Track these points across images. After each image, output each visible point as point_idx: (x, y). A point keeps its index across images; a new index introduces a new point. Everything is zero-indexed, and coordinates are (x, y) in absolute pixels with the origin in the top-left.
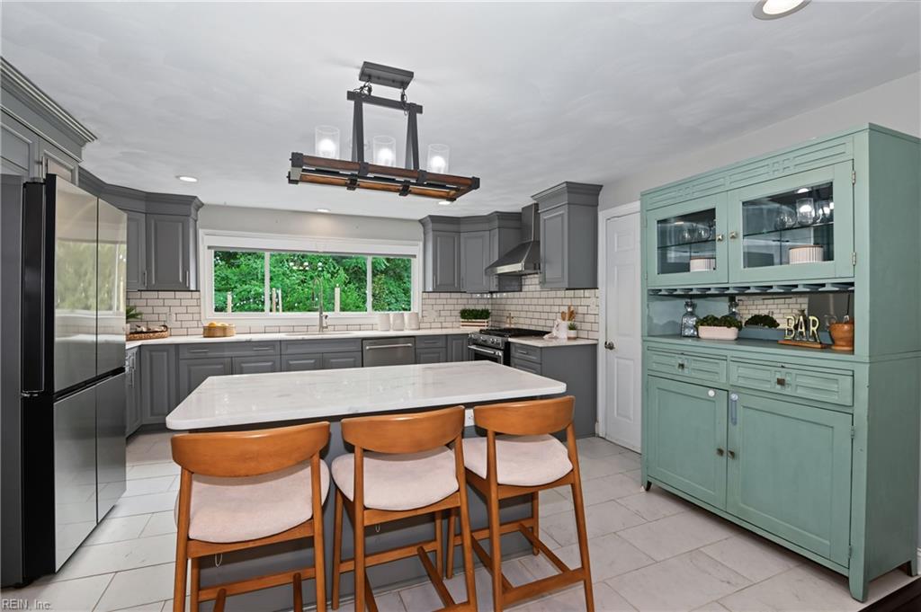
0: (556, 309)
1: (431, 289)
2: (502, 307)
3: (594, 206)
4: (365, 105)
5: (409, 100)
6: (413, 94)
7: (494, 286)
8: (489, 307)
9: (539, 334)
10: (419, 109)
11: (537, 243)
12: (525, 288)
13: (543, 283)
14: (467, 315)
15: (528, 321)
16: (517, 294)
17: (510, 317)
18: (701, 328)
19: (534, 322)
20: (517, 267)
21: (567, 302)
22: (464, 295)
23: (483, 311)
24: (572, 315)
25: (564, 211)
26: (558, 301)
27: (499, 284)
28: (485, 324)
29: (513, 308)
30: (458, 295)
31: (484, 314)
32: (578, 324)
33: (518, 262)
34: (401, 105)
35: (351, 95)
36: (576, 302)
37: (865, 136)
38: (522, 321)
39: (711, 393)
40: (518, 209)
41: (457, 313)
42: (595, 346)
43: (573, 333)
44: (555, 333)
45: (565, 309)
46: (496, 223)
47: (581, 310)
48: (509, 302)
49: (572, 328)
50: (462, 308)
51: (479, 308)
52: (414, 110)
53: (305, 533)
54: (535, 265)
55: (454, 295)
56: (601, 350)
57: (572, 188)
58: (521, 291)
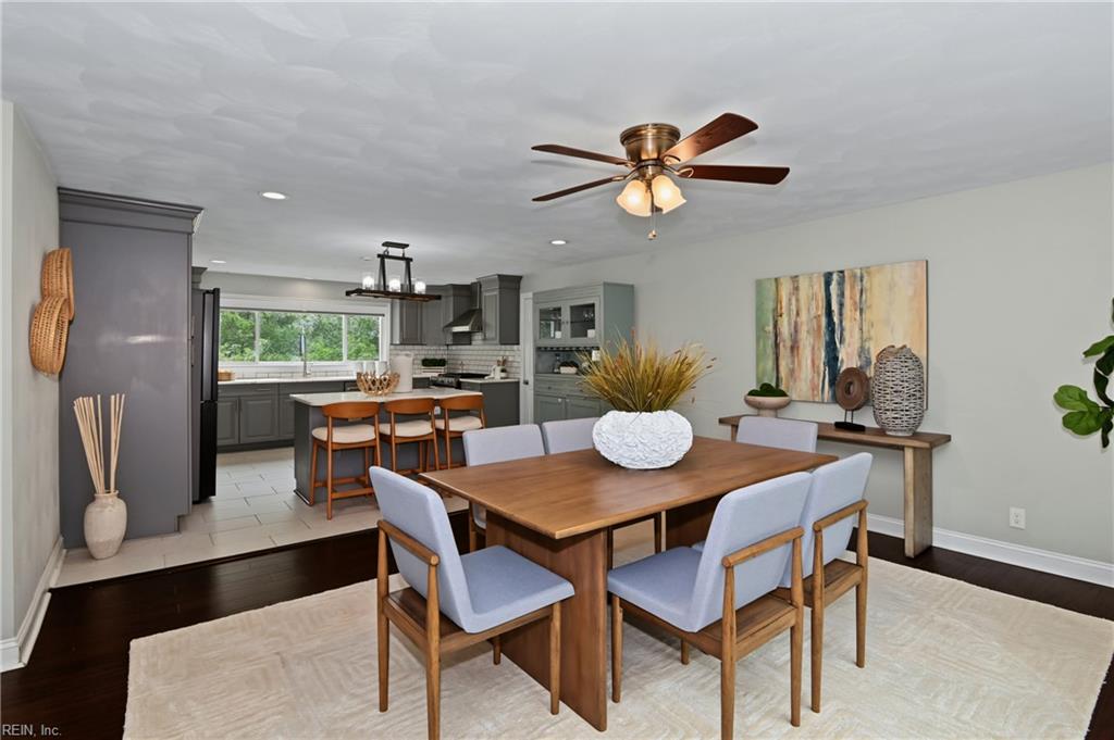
0: (494, 358)
1: (398, 342)
2: (456, 357)
3: (517, 291)
4: (386, 260)
5: (406, 256)
6: (408, 253)
7: (449, 341)
8: (445, 357)
9: (482, 376)
10: (411, 260)
11: (480, 310)
12: (473, 343)
13: (485, 339)
14: (427, 363)
15: (476, 368)
16: (467, 347)
17: (462, 364)
18: (562, 368)
19: (480, 368)
20: (466, 329)
21: (502, 353)
22: (425, 347)
23: (441, 360)
24: (505, 362)
25: (496, 293)
26: (496, 353)
27: (454, 340)
28: (442, 370)
29: (464, 358)
30: (420, 347)
31: (441, 363)
32: (508, 369)
33: (467, 325)
34: (403, 258)
35: (379, 256)
36: (507, 353)
37: (602, 288)
38: (471, 368)
39: (560, 400)
40: (469, 283)
41: (420, 362)
42: (518, 383)
43: (503, 375)
44: (492, 375)
45: (501, 359)
46: (451, 292)
47: (510, 359)
48: (462, 352)
49: (503, 371)
50: (423, 357)
51: (438, 357)
52: (408, 261)
53: (372, 444)
54: (479, 327)
55: (416, 347)
56: (522, 385)
57: (502, 278)
58: (470, 344)
